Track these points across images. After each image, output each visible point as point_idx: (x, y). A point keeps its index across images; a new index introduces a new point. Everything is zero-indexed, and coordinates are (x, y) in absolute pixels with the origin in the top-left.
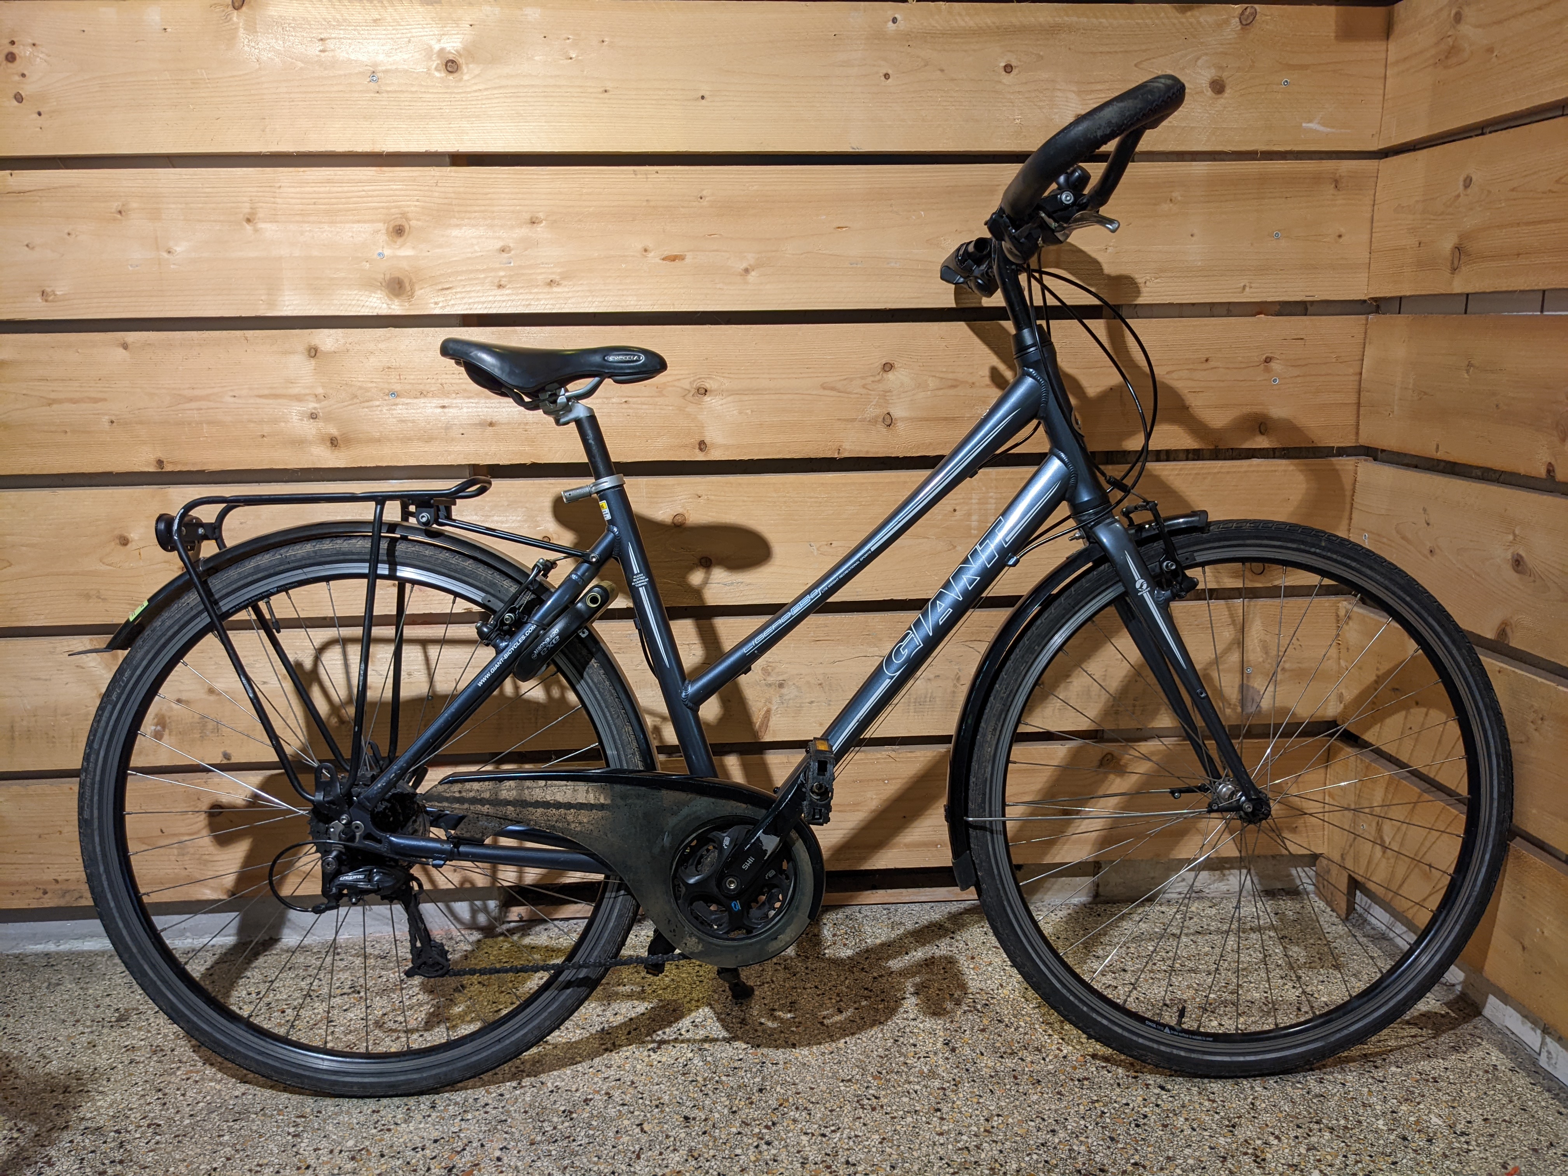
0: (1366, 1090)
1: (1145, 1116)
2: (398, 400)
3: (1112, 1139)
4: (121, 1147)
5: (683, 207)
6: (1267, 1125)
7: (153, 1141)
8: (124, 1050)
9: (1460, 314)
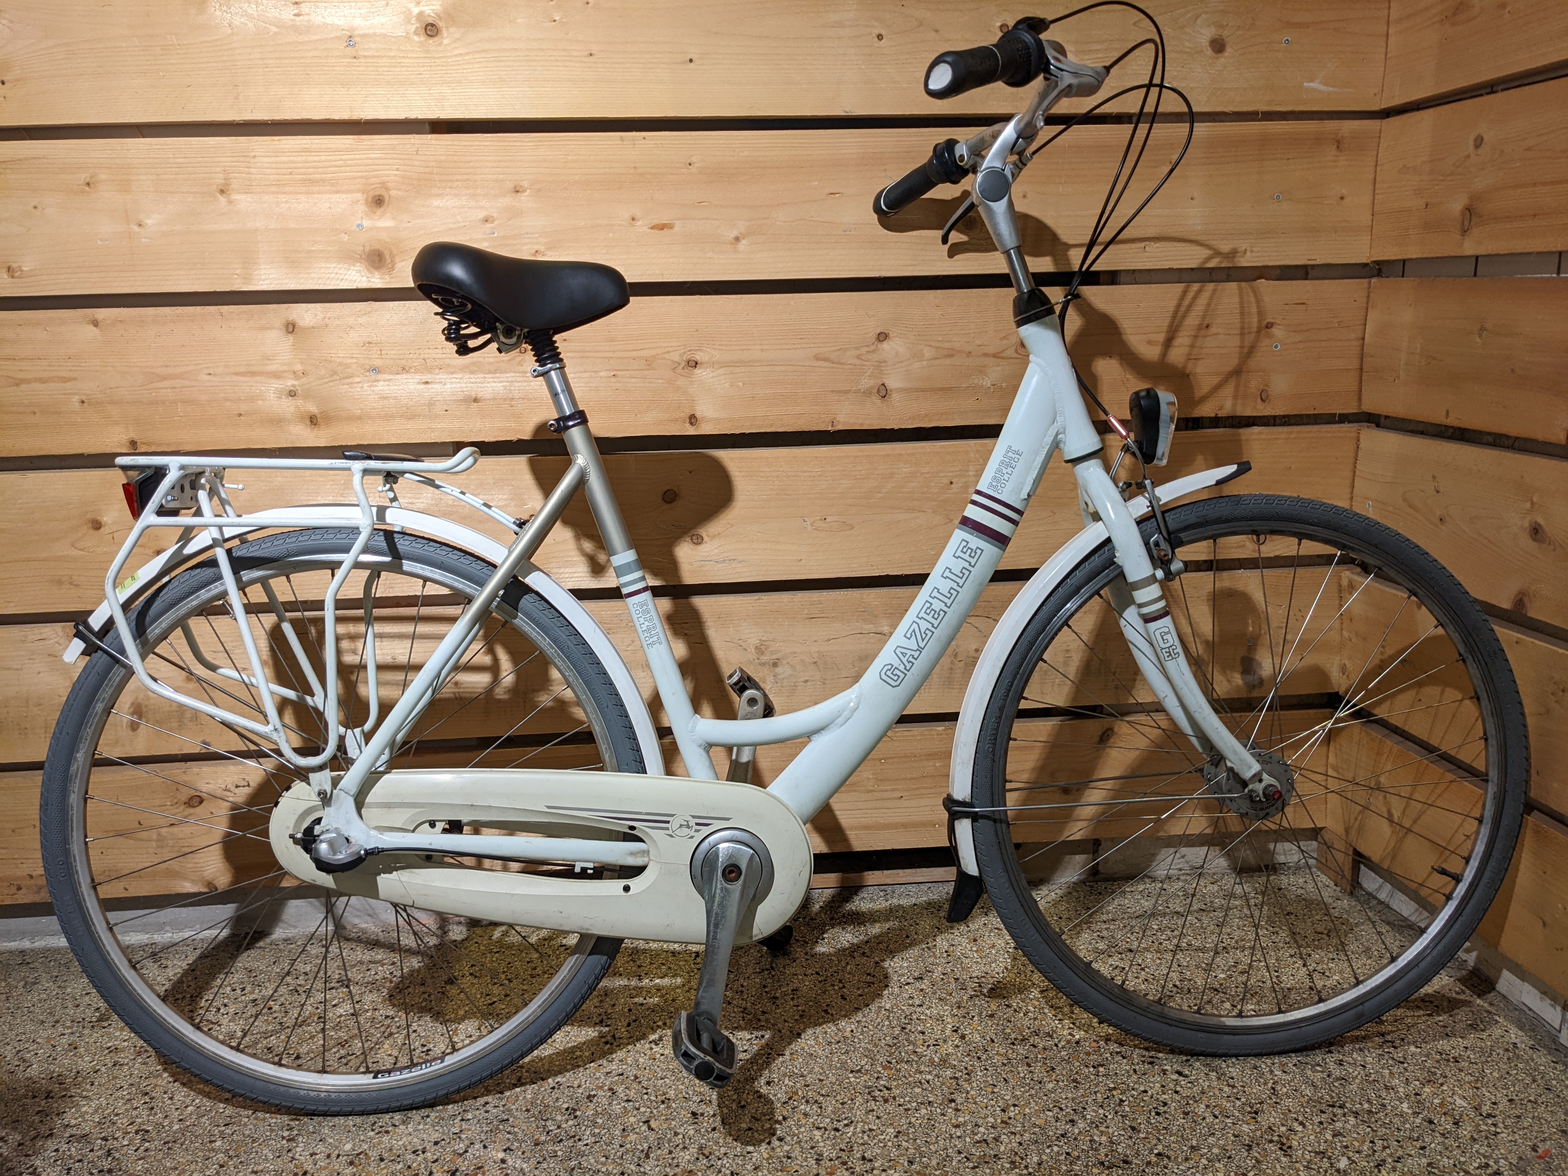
0: (1387, 1071)
1: (1165, 1104)
2: (380, 376)
3: (1133, 1128)
4: (109, 1155)
5: (671, 174)
6: (1290, 1111)
7: (142, 1148)
8: (107, 1051)
9: (1468, 276)
